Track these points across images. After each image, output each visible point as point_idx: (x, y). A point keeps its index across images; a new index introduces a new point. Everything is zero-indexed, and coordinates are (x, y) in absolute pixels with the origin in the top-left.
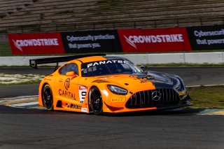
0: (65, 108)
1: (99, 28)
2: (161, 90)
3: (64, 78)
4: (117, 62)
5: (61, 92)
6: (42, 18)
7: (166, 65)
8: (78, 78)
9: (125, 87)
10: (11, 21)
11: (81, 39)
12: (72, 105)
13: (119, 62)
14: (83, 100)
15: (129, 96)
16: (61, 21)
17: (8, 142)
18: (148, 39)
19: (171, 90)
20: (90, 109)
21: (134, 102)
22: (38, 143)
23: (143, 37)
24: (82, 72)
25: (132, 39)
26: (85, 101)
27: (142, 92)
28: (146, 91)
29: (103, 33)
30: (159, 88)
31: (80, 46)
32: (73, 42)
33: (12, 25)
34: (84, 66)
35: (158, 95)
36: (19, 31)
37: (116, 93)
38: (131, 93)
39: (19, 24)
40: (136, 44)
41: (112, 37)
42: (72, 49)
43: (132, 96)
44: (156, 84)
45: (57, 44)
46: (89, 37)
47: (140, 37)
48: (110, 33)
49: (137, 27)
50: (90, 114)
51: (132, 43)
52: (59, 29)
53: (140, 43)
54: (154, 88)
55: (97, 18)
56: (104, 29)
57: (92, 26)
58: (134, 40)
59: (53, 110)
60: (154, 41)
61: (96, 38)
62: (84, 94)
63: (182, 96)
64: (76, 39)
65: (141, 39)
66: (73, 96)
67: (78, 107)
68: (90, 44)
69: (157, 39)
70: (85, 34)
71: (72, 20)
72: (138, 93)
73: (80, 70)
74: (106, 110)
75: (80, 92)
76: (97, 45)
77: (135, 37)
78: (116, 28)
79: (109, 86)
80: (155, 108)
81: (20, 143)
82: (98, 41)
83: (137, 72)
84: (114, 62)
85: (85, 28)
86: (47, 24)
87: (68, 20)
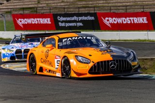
0: (45, 73)
1: (82, 11)
2: (117, 61)
3: (45, 49)
4: (86, 38)
5: (43, 61)
6: (39, 2)
7: (134, 41)
8: (55, 49)
9: (89, 57)
10: (15, 4)
11: (68, 19)
12: (50, 71)
13: (88, 38)
14: (58, 67)
15: (91, 64)
16: (53, 5)
17: (12, 98)
18: (120, 20)
19: (125, 61)
20: (62, 74)
21: (95, 70)
22: (34, 99)
23: (116, 19)
24: (58, 45)
25: (108, 20)
26: (59, 67)
27: (102, 62)
28: (105, 61)
29: (86, 15)
30: (116, 59)
31: (67, 25)
32: (62, 22)
33: (16, 7)
34: (60, 40)
35: (115, 64)
36: (21, 12)
37: (82, 62)
38: (93, 62)
39: (21, 7)
40: (111, 24)
41: (93, 18)
42: (62, 27)
43: (94, 65)
44: (113, 56)
45: (50, 23)
46: (75, 18)
47: (114, 18)
48: (91, 15)
49: (112, 11)
50: (62, 78)
51: (107, 23)
52: (51, 11)
53: (114, 23)
54: (111, 59)
55: (81, 3)
56: (86, 12)
57: (77, 10)
58: (109, 21)
59: (36, 74)
60: (124, 22)
61: (80, 18)
62: (58, 62)
63: (134, 66)
64: (64, 19)
65: (115, 21)
66: (51, 64)
67: (54, 72)
68: (75, 23)
69: (127, 20)
70: (72, 15)
71: (62, 4)
72: (98, 63)
73: (57, 44)
74: (73, 75)
75: (56, 60)
76: (81, 24)
77: (110, 18)
78: (95, 12)
79: (76, 56)
80: (112, 75)
81: (20, 98)
82: (81, 21)
83: (102, 46)
84: (84, 38)
85: (72, 11)
86: (43, 7)
87: (59, 4)
